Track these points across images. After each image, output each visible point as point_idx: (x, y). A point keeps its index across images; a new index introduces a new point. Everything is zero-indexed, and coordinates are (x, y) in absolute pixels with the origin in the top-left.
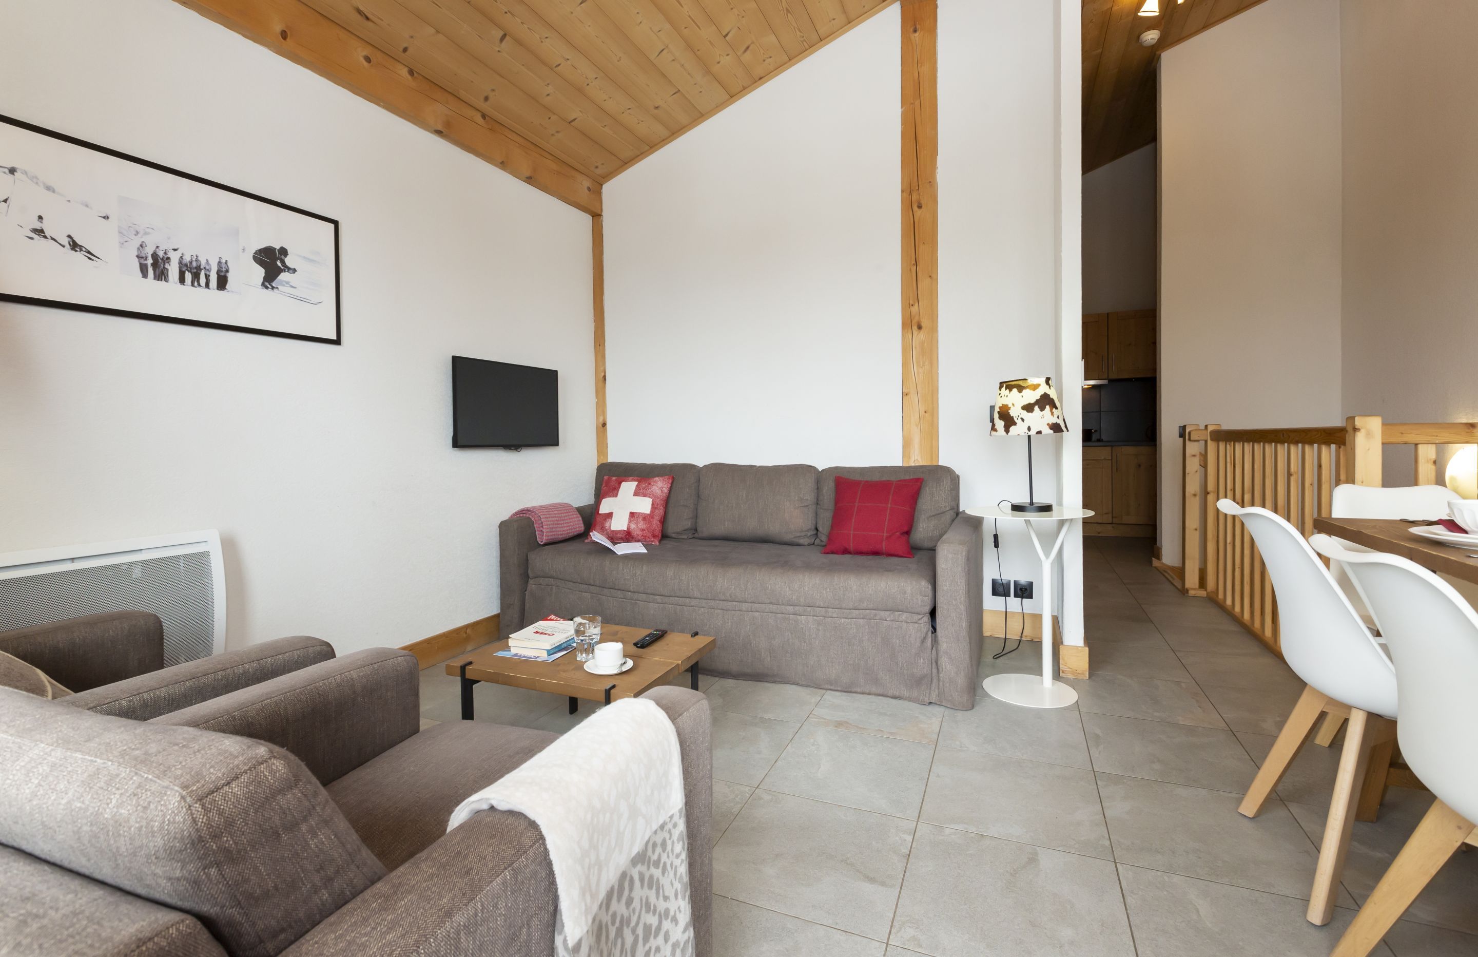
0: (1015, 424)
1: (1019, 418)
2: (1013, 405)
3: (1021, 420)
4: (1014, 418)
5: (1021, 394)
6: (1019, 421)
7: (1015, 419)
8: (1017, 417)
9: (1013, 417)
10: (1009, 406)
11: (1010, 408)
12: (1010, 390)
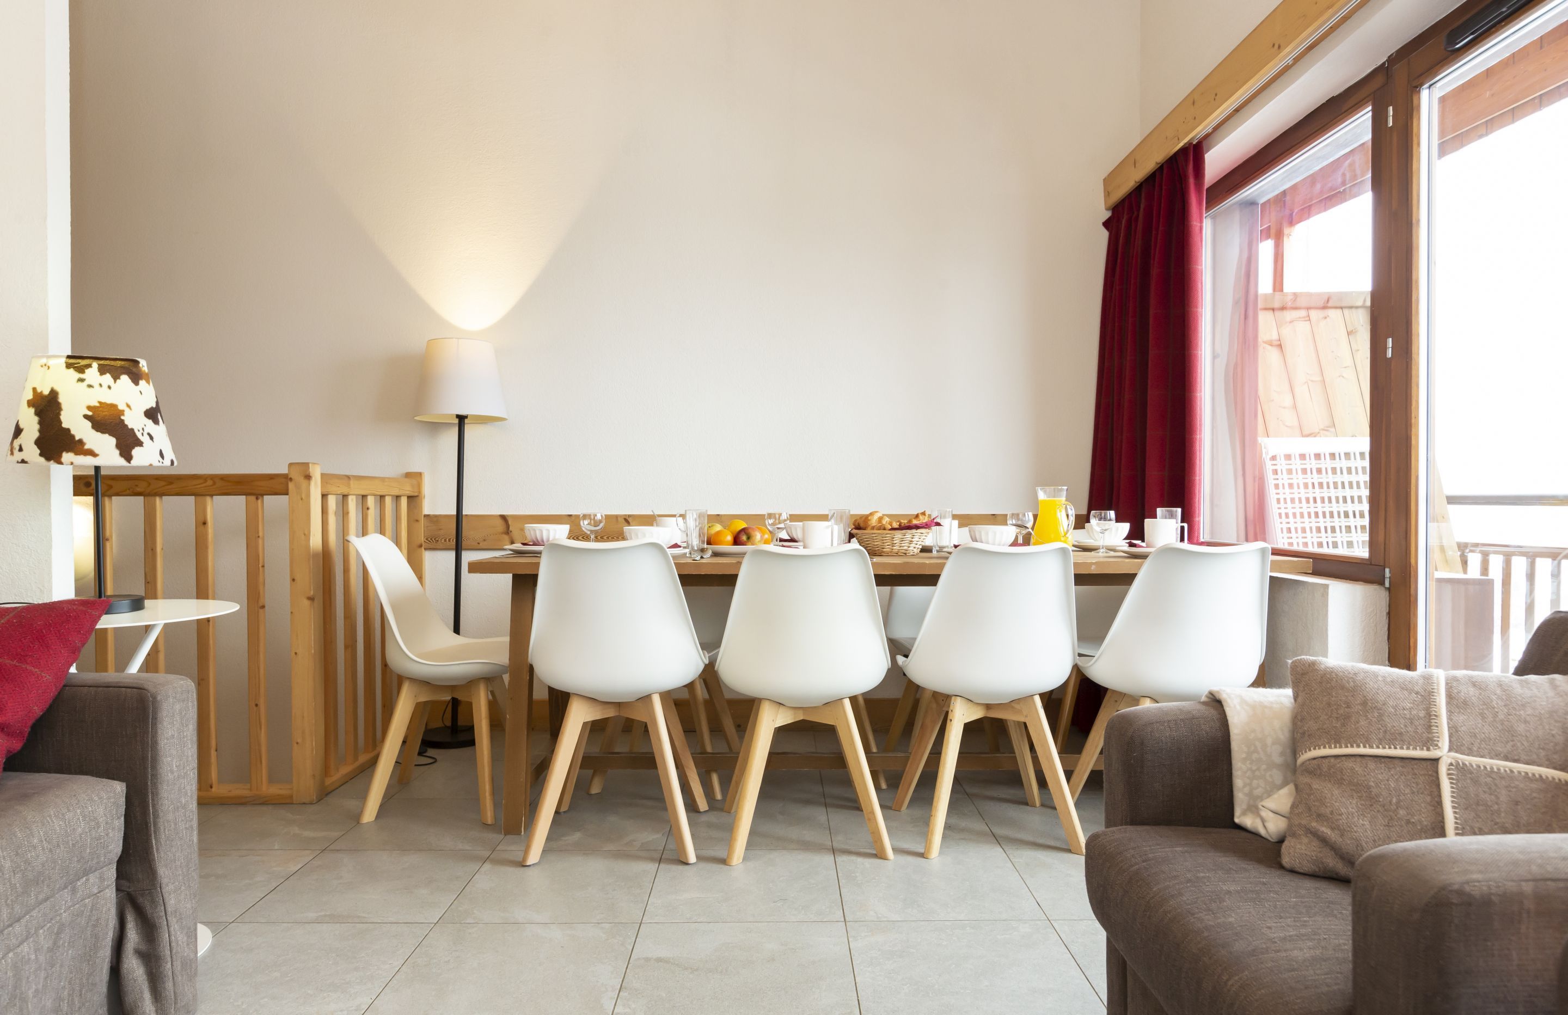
0: (140, 444)
1: (145, 434)
2: (128, 406)
3: (148, 437)
4: (136, 431)
5: (138, 388)
6: (145, 439)
7: (139, 435)
8: (141, 431)
9: (132, 430)
10: (120, 407)
11: (124, 411)
12: (116, 378)
